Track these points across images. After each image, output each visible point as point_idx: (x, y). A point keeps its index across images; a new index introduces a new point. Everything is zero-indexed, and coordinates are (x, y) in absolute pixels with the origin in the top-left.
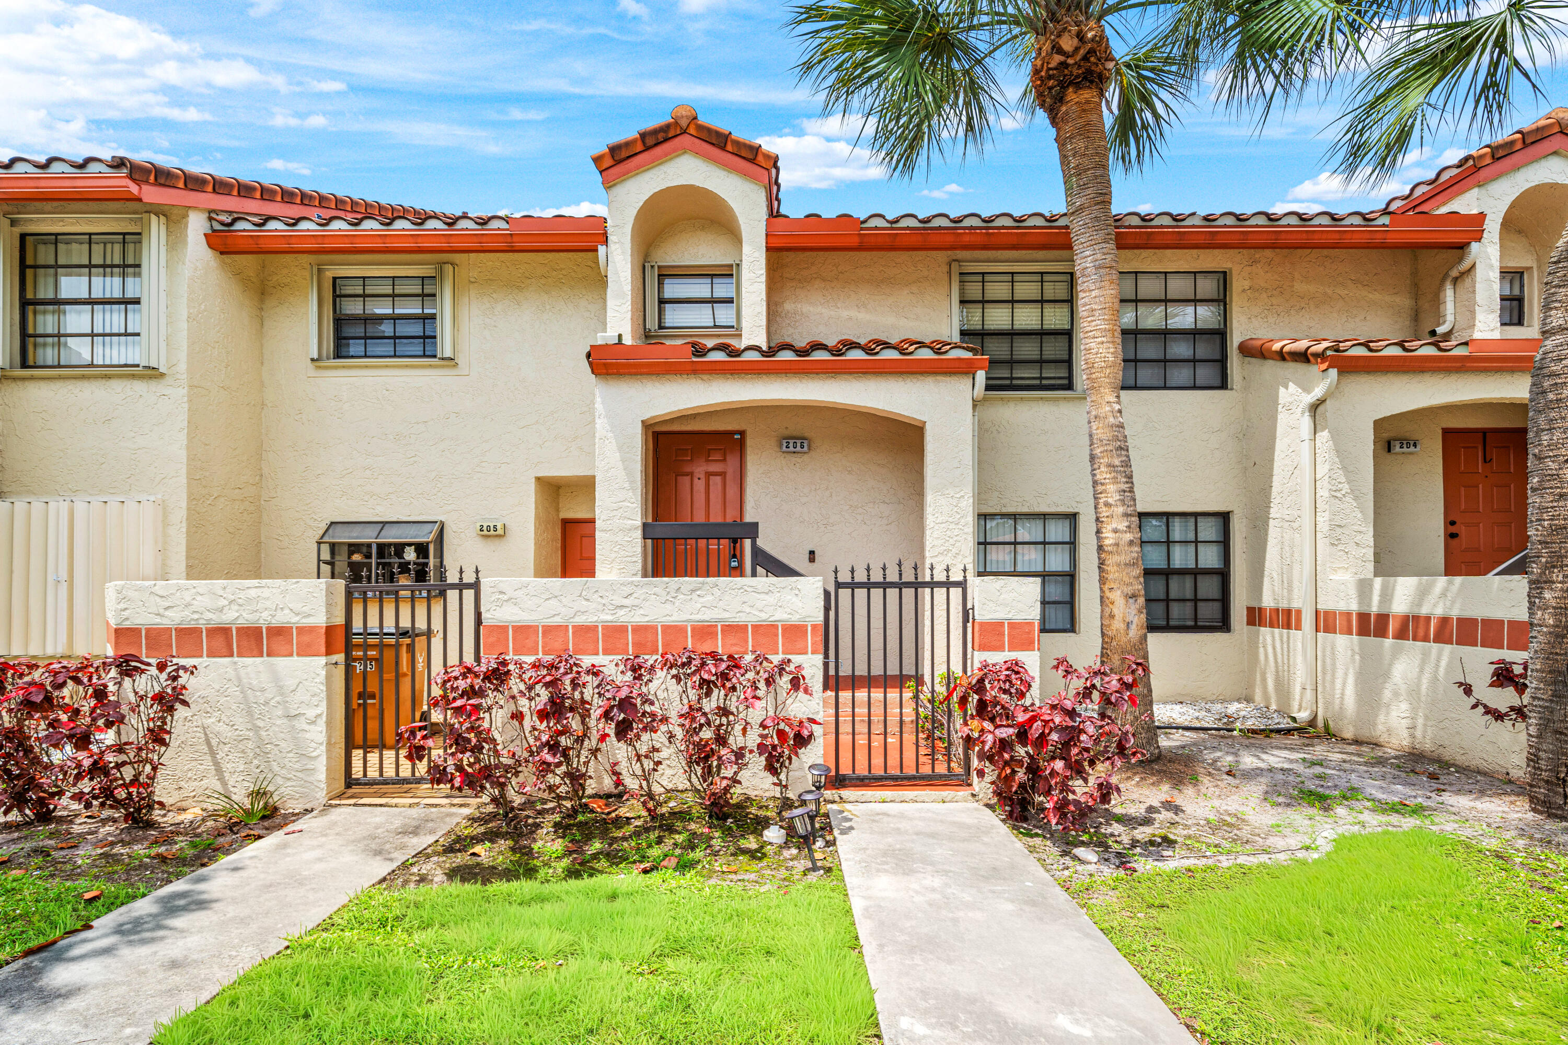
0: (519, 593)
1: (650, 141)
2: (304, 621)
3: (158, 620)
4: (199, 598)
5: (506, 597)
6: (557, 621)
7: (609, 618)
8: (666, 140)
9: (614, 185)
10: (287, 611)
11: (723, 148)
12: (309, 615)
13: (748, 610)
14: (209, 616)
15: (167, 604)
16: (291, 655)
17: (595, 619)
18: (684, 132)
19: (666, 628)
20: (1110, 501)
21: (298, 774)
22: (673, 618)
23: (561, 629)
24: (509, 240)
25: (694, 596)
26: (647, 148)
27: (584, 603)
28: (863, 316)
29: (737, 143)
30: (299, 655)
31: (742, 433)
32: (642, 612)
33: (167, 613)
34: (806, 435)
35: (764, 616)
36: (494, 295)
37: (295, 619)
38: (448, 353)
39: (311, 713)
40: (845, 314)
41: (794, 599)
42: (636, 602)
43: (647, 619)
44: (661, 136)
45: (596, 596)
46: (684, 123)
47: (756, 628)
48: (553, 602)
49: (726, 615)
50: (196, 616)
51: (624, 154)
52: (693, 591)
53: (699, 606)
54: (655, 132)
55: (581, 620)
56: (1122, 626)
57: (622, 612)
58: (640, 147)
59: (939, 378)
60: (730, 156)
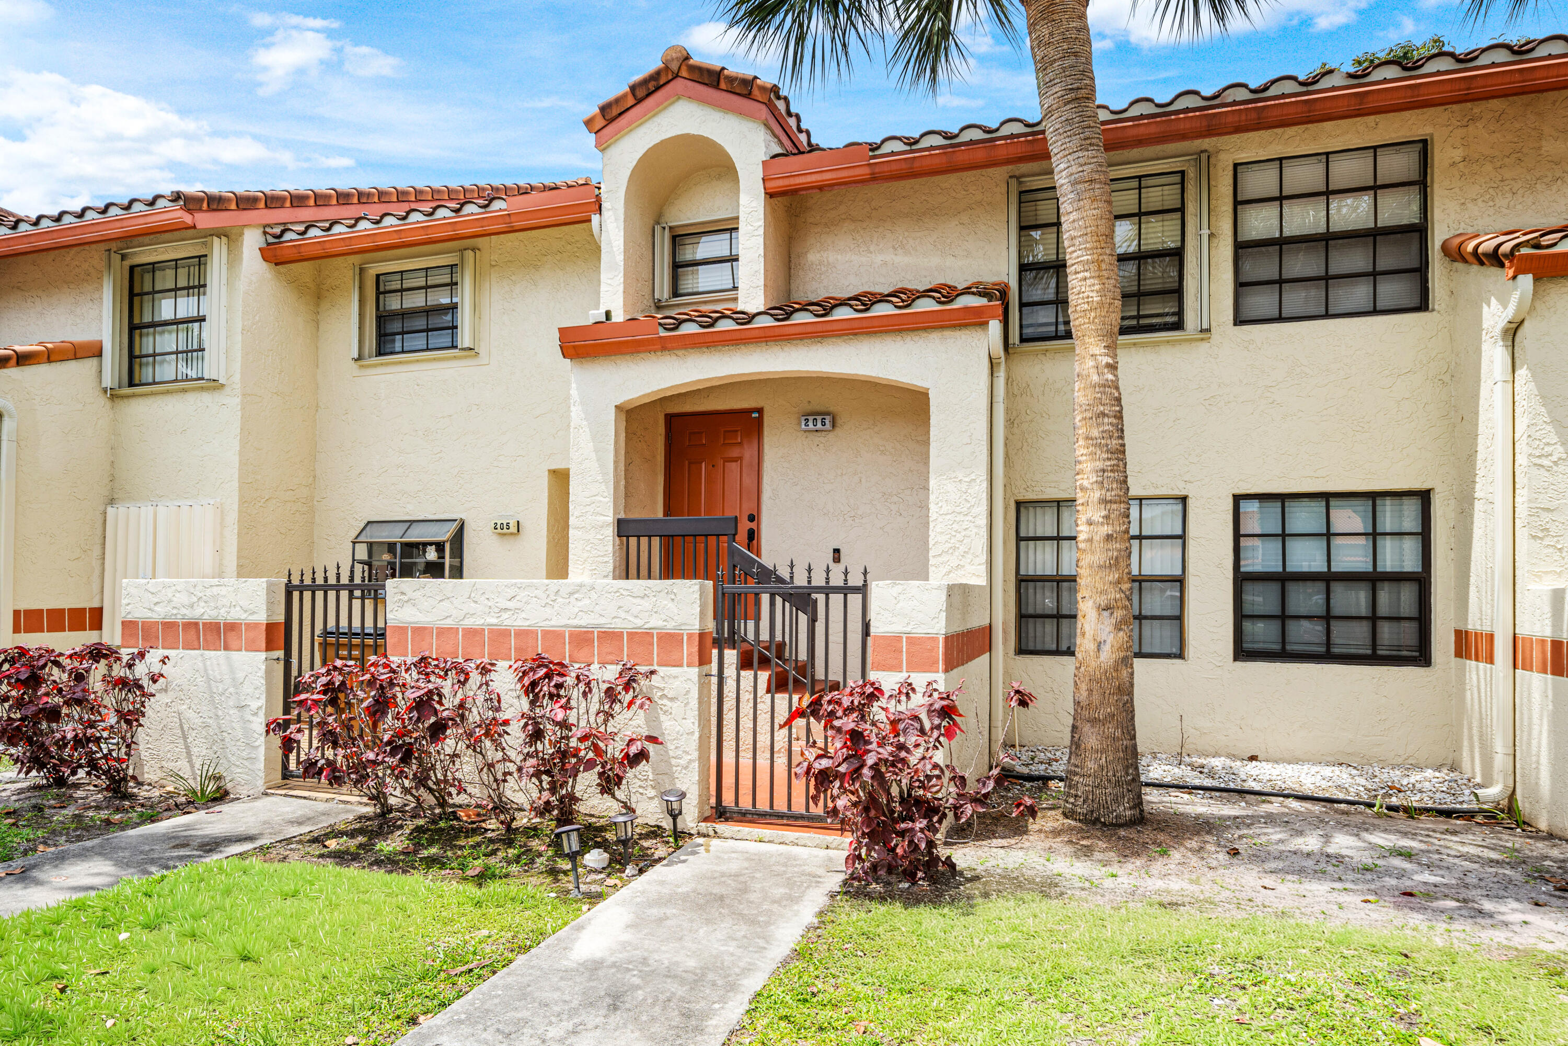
0: (418, 594)
1: (640, 93)
2: (251, 618)
3: (150, 614)
4: (177, 595)
5: (405, 598)
6: (449, 623)
7: (494, 621)
8: (658, 88)
9: (608, 146)
10: (238, 608)
11: (716, 86)
12: (254, 613)
13: (623, 615)
14: (184, 611)
15: (156, 600)
16: (240, 650)
17: (482, 621)
18: (676, 76)
19: (546, 633)
20: (1086, 483)
21: (245, 762)
22: (553, 623)
23: (453, 631)
24: (507, 220)
25: (572, 599)
26: (639, 101)
27: (473, 605)
28: (901, 259)
29: (731, 80)
30: (246, 650)
31: (760, 411)
32: (524, 615)
33: (157, 608)
34: (831, 409)
35: (639, 623)
36: (513, 278)
37: (244, 616)
38: (467, 344)
39: (255, 705)
40: (878, 259)
41: (670, 605)
42: (519, 605)
43: (527, 623)
44: (651, 86)
45: (483, 598)
46: (674, 66)
47: (630, 634)
48: (446, 604)
49: (602, 621)
50: (175, 611)
51: (615, 112)
52: (571, 594)
53: (577, 610)
54: (645, 82)
55: (469, 622)
56: (1092, 646)
57: (505, 615)
58: (631, 101)
59: (947, 333)
60: (724, 94)
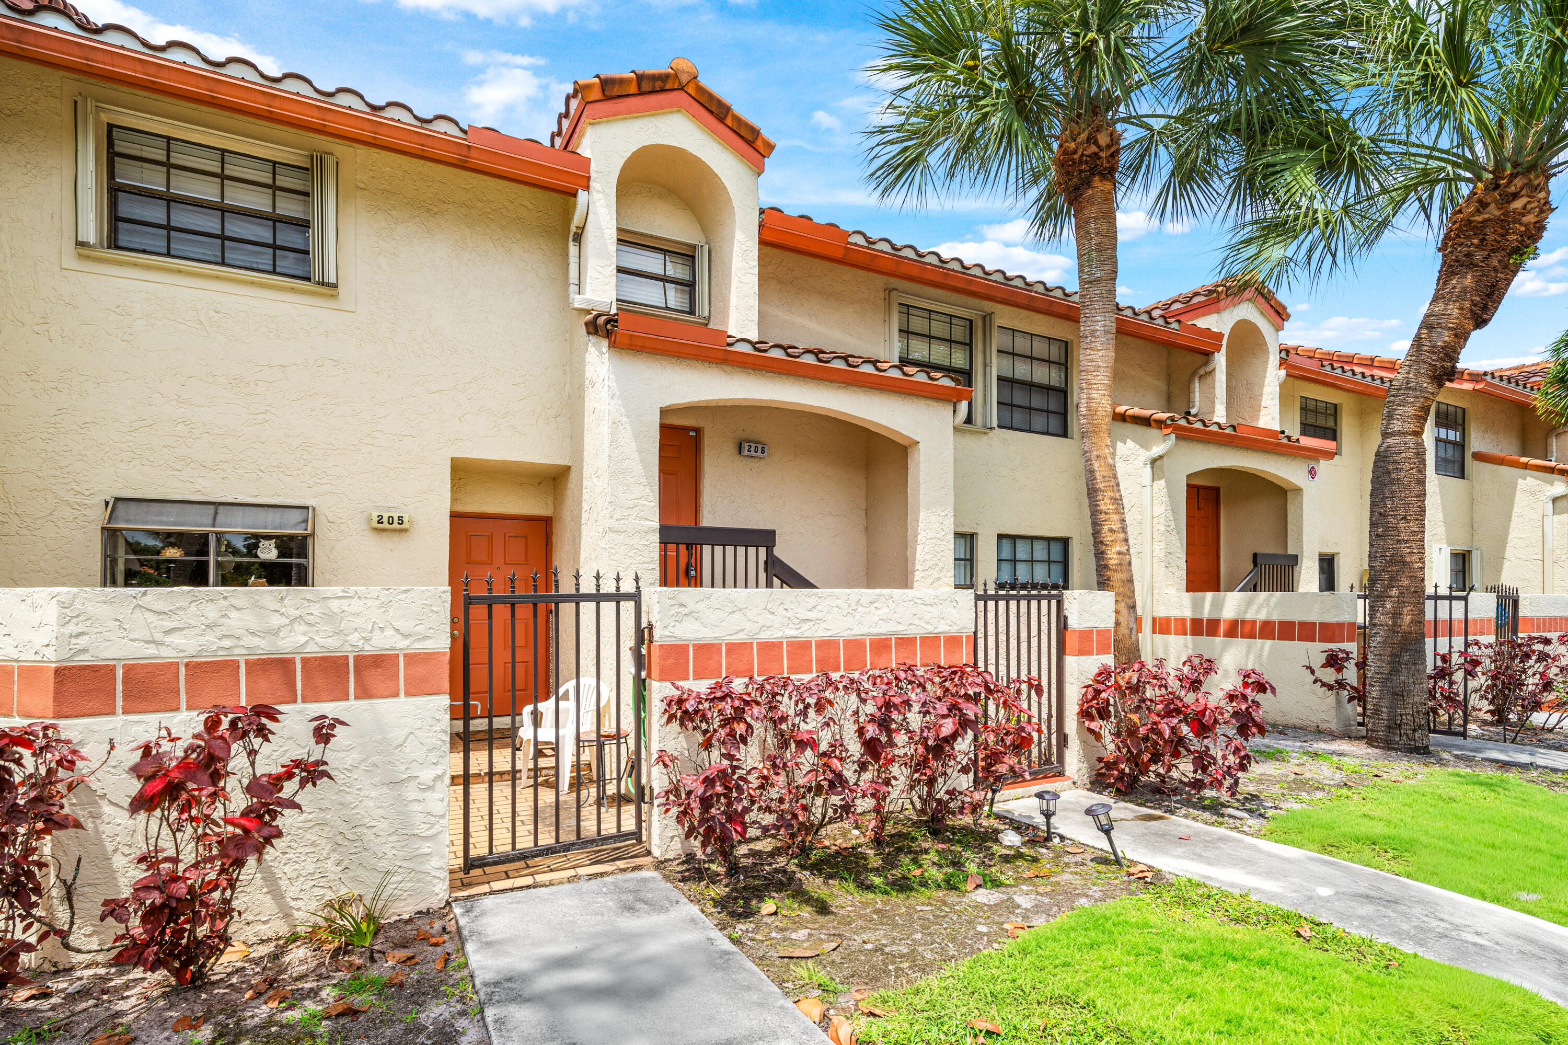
0: (701, 606)
1: (646, 86)
2: (417, 645)
3: (151, 651)
4: (234, 614)
5: (686, 611)
6: (741, 637)
7: (793, 633)
8: (663, 90)
9: (598, 123)
10: (390, 632)
11: (722, 120)
12: (426, 637)
13: (917, 622)
14: (256, 641)
15: (169, 625)
16: (396, 695)
17: (780, 634)
18: (682, 89)
19: (848, 643)
21: (405, 864)
22: (854, 632)
23: (744, 647)
24: (465, 152)
25: (872, 609)
26: (641, 93)
27: (769, 616)
28: (813, 325)
29: (737, 119)
30: (408, 694)
31: (698, 430)
32: (825, 625)
33: (169, 639)
34: (762, 439)
35: (930, 628)
36: (393, 213)
37: (402, 643)
38: (332, 280)
39: (427, 775)
40: (799, 320)
41: (954, 611)
42: (820, 615)
43: (830, 633)
44: (658, 85)
45: (781, 609)
46: (684, 79)
47: (923, 639)
48: (738, 616)
49: (899, 628)
50: (227, 643)
51: (616, 91)
52: (871, 603)
53: (877, 618)
54: (654, 78)
55: (766, 636)
57: (806, 627)
58: (633, 89)
59: (929, 402)
60: (727, 130)
